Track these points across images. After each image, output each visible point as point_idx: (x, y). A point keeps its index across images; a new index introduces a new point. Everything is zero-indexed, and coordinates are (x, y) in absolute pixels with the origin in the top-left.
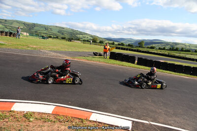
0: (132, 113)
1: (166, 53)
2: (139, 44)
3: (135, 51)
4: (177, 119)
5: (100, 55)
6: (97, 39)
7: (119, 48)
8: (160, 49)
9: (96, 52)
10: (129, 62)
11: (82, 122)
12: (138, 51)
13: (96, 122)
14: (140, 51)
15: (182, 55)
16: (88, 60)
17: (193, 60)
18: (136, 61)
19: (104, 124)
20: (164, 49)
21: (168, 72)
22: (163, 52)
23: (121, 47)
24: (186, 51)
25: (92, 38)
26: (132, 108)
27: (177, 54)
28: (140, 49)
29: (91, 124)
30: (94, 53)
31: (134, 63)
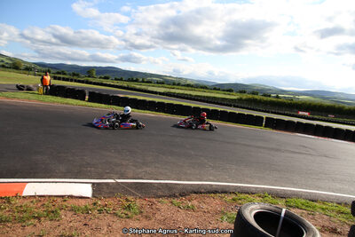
0: (90, 171)
1: (126, 85)
2: (89, 72)
3: (83, 82)
4: (148, 169)
5: (29, 89)
6: (20, 64)
7: (59, 79)
8: (116, 79)
9: (21, 84)
10: (77, 98)
11: (9, 202)
12: (87, 82)
13: (34, 196)
14: (91, 83)
15: (144, 87)
16: (7, 97)
18: (87, 97)
19: (50, 196)
20: (121, 80)
22: (120, 83)
23: (62, 76)
24: (147, 82)
25: (11, 62)
26: (89, 164)
27: (138, 87)
28: (90, 79)
29: (26, 202)
30: (17, 86)
31: (84, 100)
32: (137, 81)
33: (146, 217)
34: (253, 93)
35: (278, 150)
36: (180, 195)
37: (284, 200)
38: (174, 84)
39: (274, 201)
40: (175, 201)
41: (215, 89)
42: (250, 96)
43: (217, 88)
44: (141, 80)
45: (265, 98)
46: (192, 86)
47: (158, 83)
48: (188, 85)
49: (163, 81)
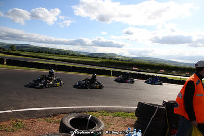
1: (34, 54)
8: (29, 52)
15: (46, 56)
17: (53, 59)
20: (33, 52)
21: (34, 69)
22: (31, 54)
24: (49, 53)
31: (3, 64)
32: (42, 52)
33: (26, 130)
34: (110, 58)
35: (116, 88)
36: (53, 115)
37: (113, 113)
38: (65, 54)
39: (108, 114)
40: (48, 119)
41: (89, 57)
42: (108, 60)
43: (90, 56)
44: (45, 52)
45: (116, 61)
46: (76, 55)
47: (55, 54)
48: (73, 55)
49: (59, 52)
